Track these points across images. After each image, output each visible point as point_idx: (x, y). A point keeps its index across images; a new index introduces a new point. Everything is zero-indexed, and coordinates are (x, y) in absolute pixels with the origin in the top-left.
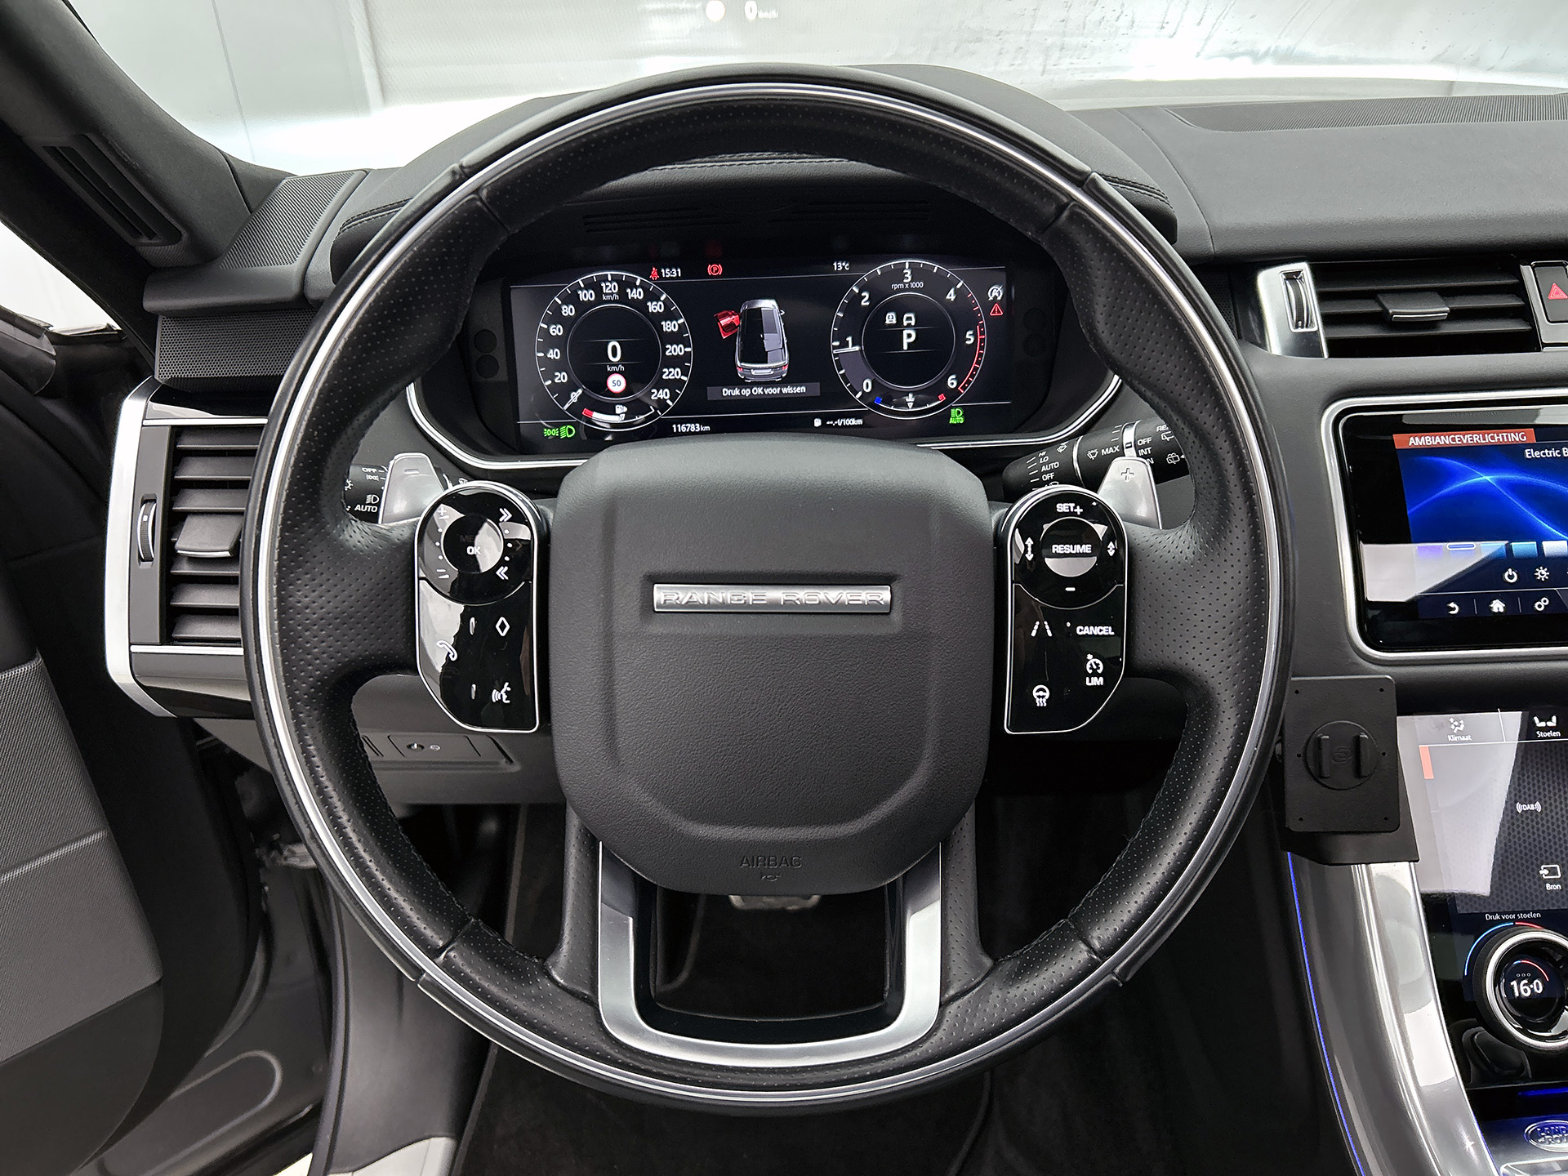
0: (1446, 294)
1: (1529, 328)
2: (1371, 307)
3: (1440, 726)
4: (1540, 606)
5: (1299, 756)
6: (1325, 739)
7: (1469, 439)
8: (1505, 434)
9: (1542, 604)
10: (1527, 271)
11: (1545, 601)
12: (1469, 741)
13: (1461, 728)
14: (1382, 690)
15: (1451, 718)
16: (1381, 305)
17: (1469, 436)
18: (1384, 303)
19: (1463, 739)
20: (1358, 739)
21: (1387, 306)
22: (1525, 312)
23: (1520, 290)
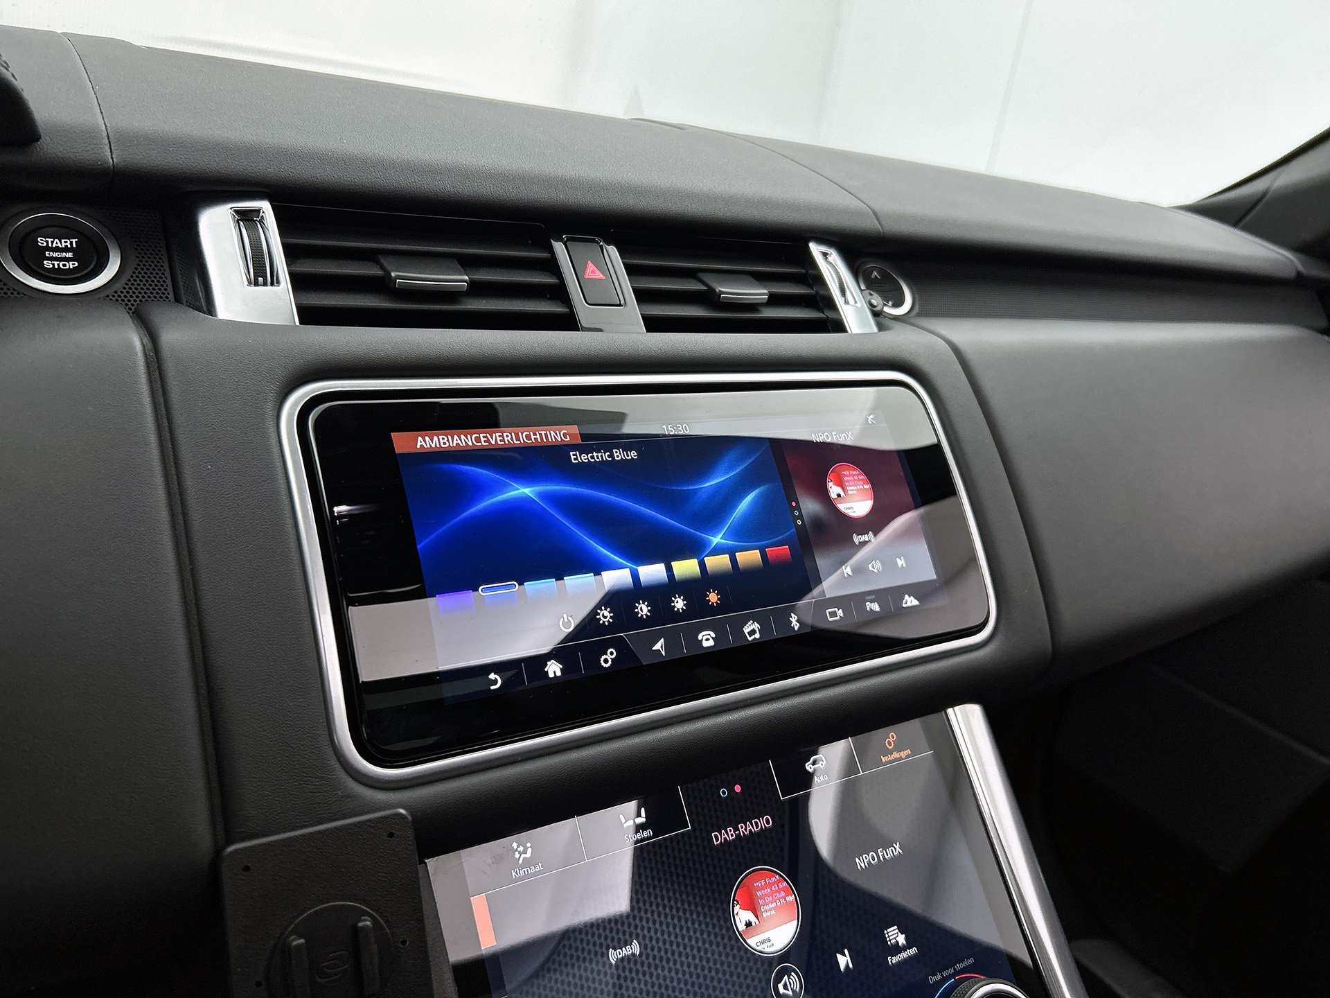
0: (467, 263)
1: (566, 310)
2: (369, 270)
3: (498, 859)
4: (606, 661)
5: (258, 984)
6: (300, 946)
7: (498, 439)
8: (543, 433)
9: (609, 657)
10: (559, 247)
11: (612, 654)
12: (540, 873)
13: (528, 855)
14: (391, 835)
15: (513, 842)
16: (383, 268)
17: (497, 434)
18: (385, 264)
19: (533, 870)
20: (355, 930)
21: (389, 268)
22: (560, 292)
23: (552, 266)
